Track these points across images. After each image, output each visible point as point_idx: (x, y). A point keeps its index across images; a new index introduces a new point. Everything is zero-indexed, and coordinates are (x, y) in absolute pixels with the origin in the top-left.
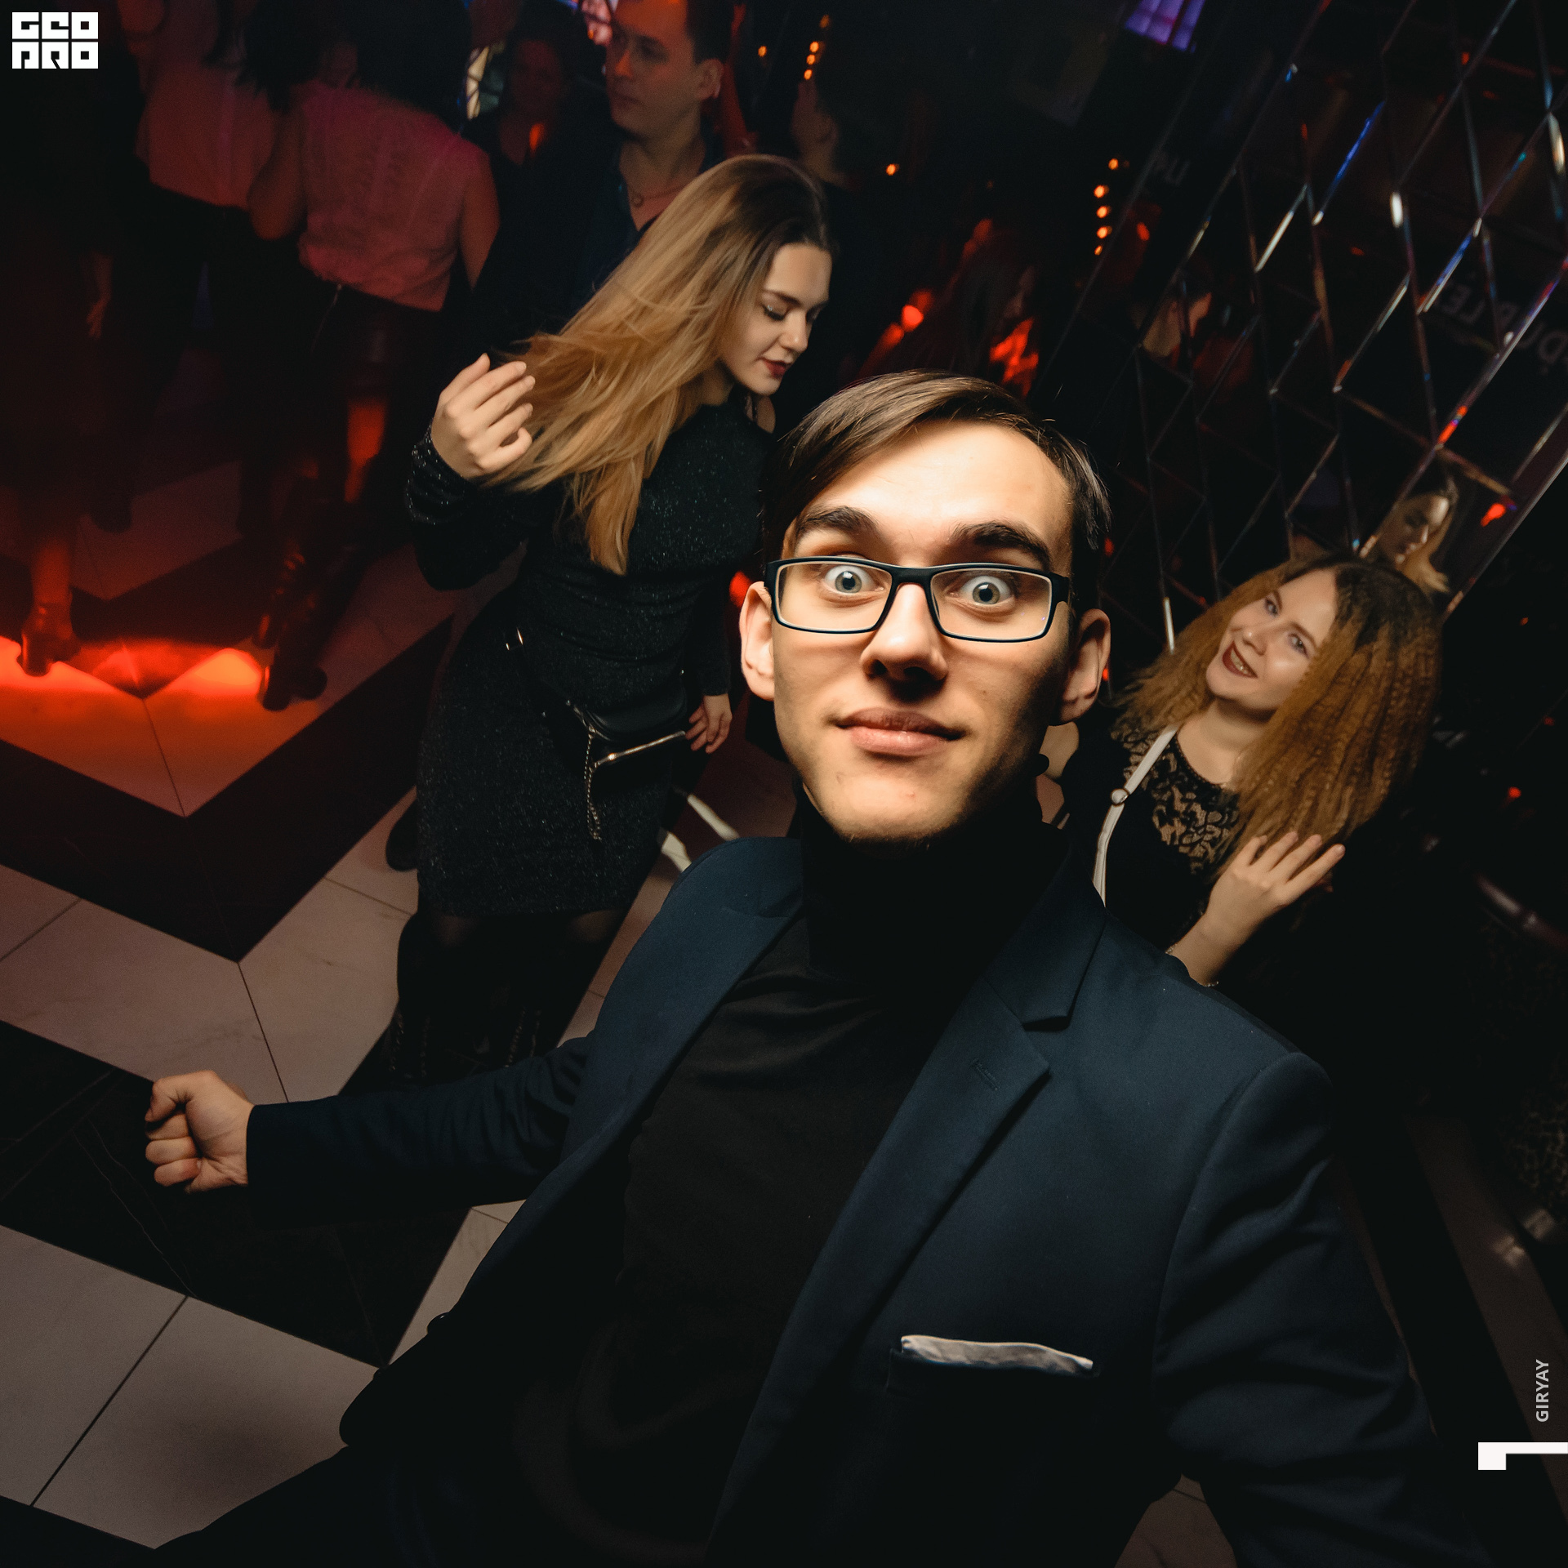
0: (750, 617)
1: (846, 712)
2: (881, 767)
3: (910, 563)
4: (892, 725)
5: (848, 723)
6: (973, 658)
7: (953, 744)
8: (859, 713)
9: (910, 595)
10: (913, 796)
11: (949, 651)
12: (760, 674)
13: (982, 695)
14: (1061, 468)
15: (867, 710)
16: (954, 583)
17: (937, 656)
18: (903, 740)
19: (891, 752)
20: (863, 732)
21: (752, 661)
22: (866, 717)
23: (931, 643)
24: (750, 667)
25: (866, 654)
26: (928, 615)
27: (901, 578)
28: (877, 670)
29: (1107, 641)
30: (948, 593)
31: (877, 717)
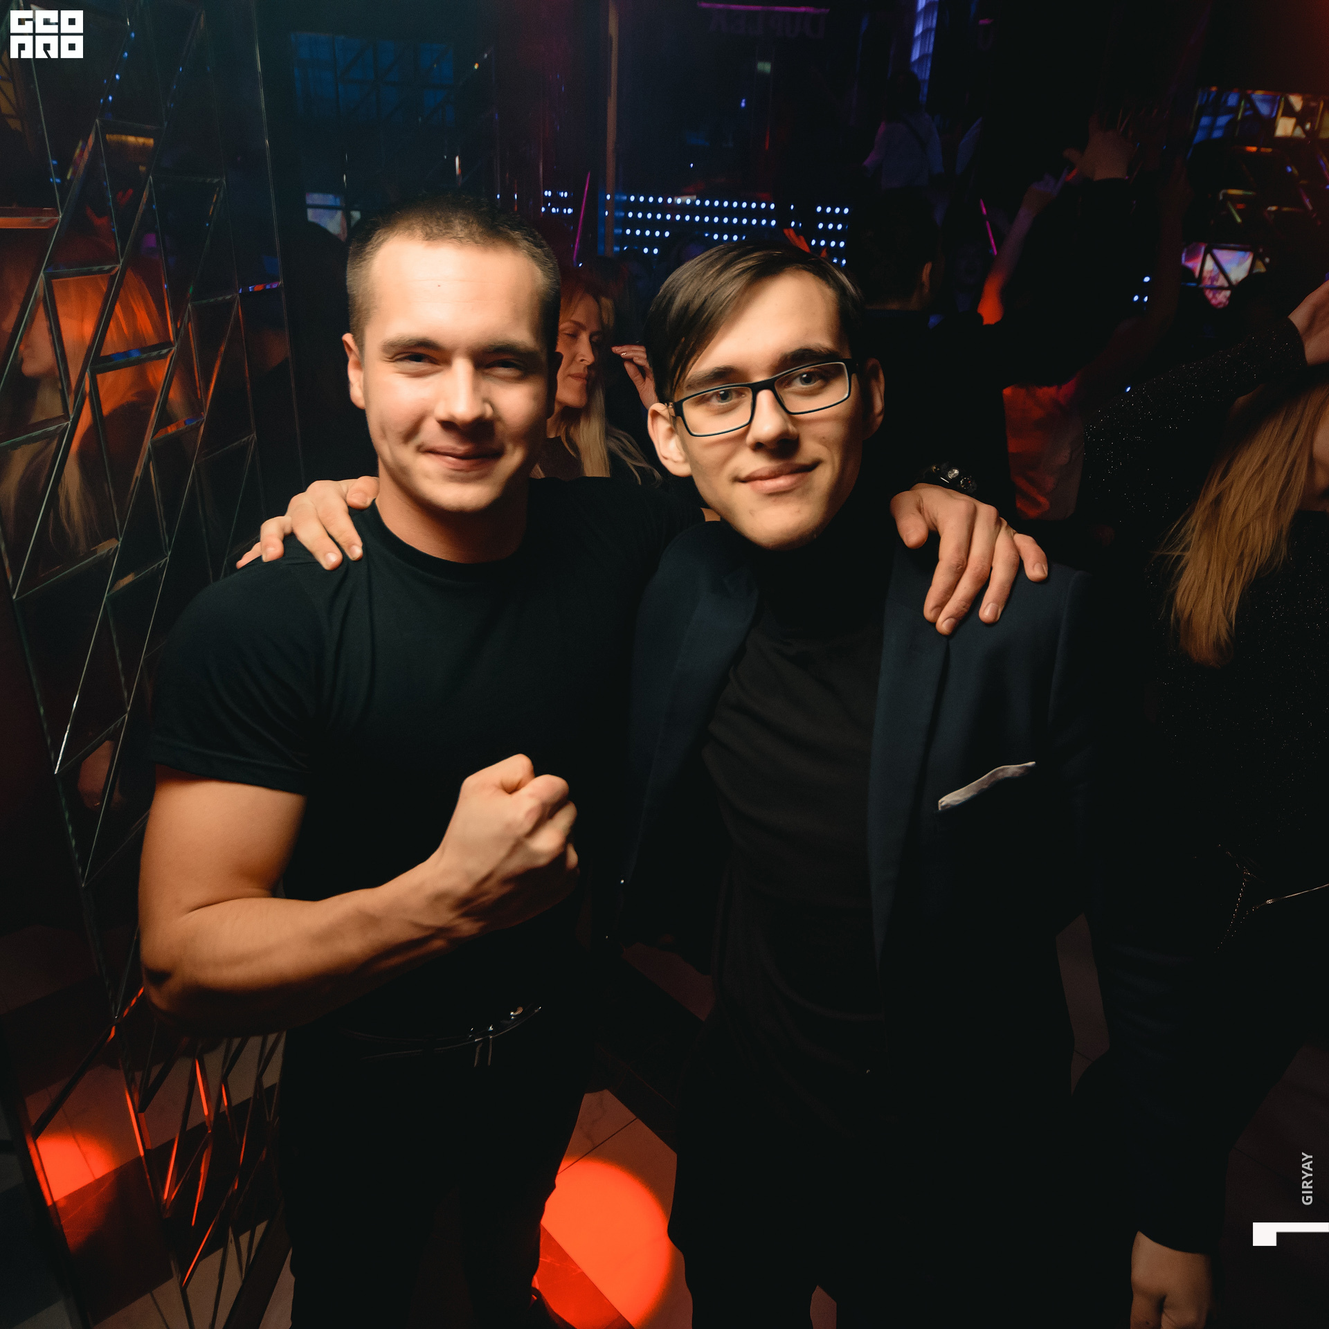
0: (655, 425)
1: (744, 474)
2: (774, 501)
3: (759, 378)
4: (774, 475)
5: (749, 479)
6: (810, 422)
7: (812, 473)
8: (754, 472)
9: (765, 397)
10: (799, 511)
11: (796, 422)
12: (675, 462)
13: (823, 441)
14: (828, 283)
15: (758, 470)
16: (787, 381)
17: (791, 428)
18: (782, 482)
19: (778, 490)
20: (759, 483)
21: (666, 455)
22: (759, 474)
23: (785, 421)
24: (666, 458)
25: (750, 439)
26: (778, 405)
27: (756, 388)
28: (758, 447)
29: (882, 376)
30: (785, 387)
31: (764, 473)
